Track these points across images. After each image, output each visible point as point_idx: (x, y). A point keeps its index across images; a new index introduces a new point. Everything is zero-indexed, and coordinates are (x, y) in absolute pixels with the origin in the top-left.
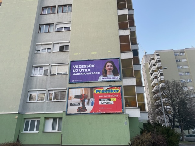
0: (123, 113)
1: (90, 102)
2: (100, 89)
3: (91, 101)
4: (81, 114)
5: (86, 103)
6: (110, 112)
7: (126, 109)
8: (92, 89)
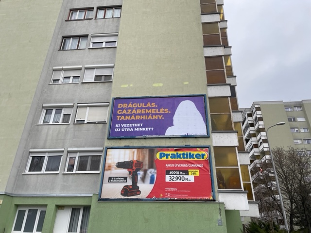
0: (214, 201)
1: (147, 176)
2: (168, 150)
3: (149, 174)
4: (128, 199)
5: (139, 177)
6: (187, 197)
7: (219, 192)
8: (152, 151)
